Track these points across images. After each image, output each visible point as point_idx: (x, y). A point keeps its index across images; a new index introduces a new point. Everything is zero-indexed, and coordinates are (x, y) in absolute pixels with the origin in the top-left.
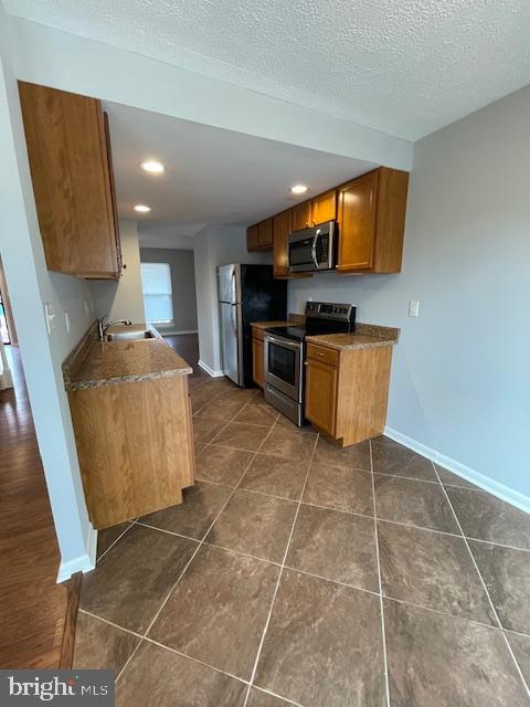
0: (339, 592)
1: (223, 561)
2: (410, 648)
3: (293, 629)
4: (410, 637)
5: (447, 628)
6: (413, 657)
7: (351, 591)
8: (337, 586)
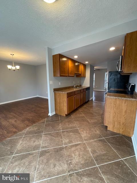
0: (61, 139)
1: (58, 125)
2: (55, 152)
3: (52, 135)
4: (57, 152)
5: (62, 159)
6: (53, 152)
7: (62, 141)
8: (62, 138)
